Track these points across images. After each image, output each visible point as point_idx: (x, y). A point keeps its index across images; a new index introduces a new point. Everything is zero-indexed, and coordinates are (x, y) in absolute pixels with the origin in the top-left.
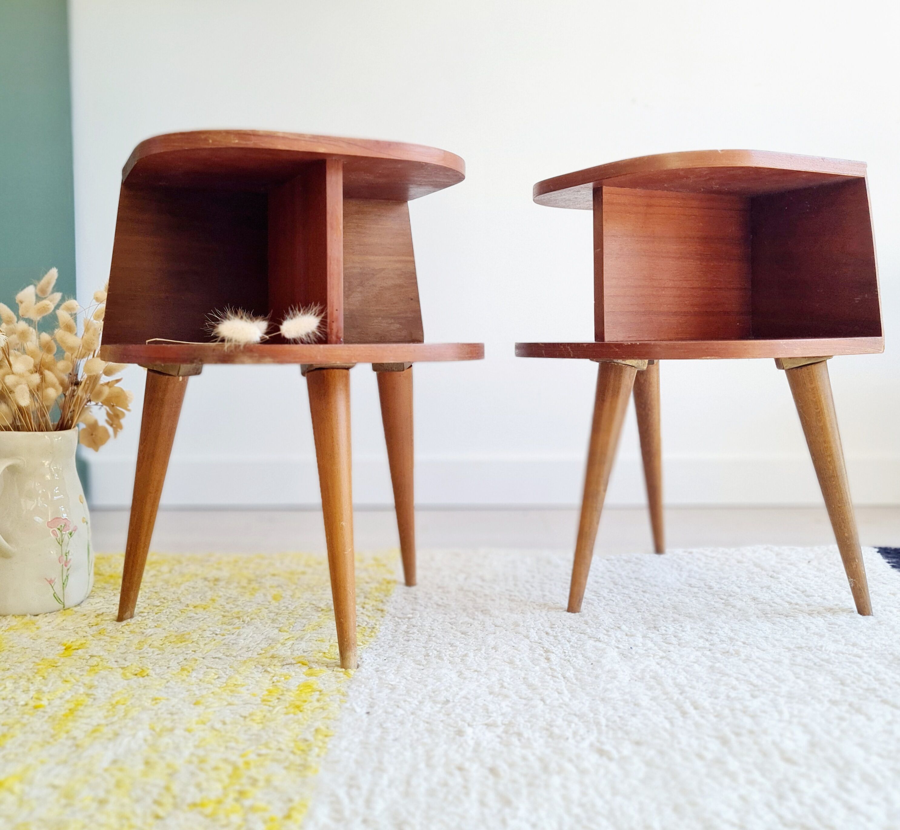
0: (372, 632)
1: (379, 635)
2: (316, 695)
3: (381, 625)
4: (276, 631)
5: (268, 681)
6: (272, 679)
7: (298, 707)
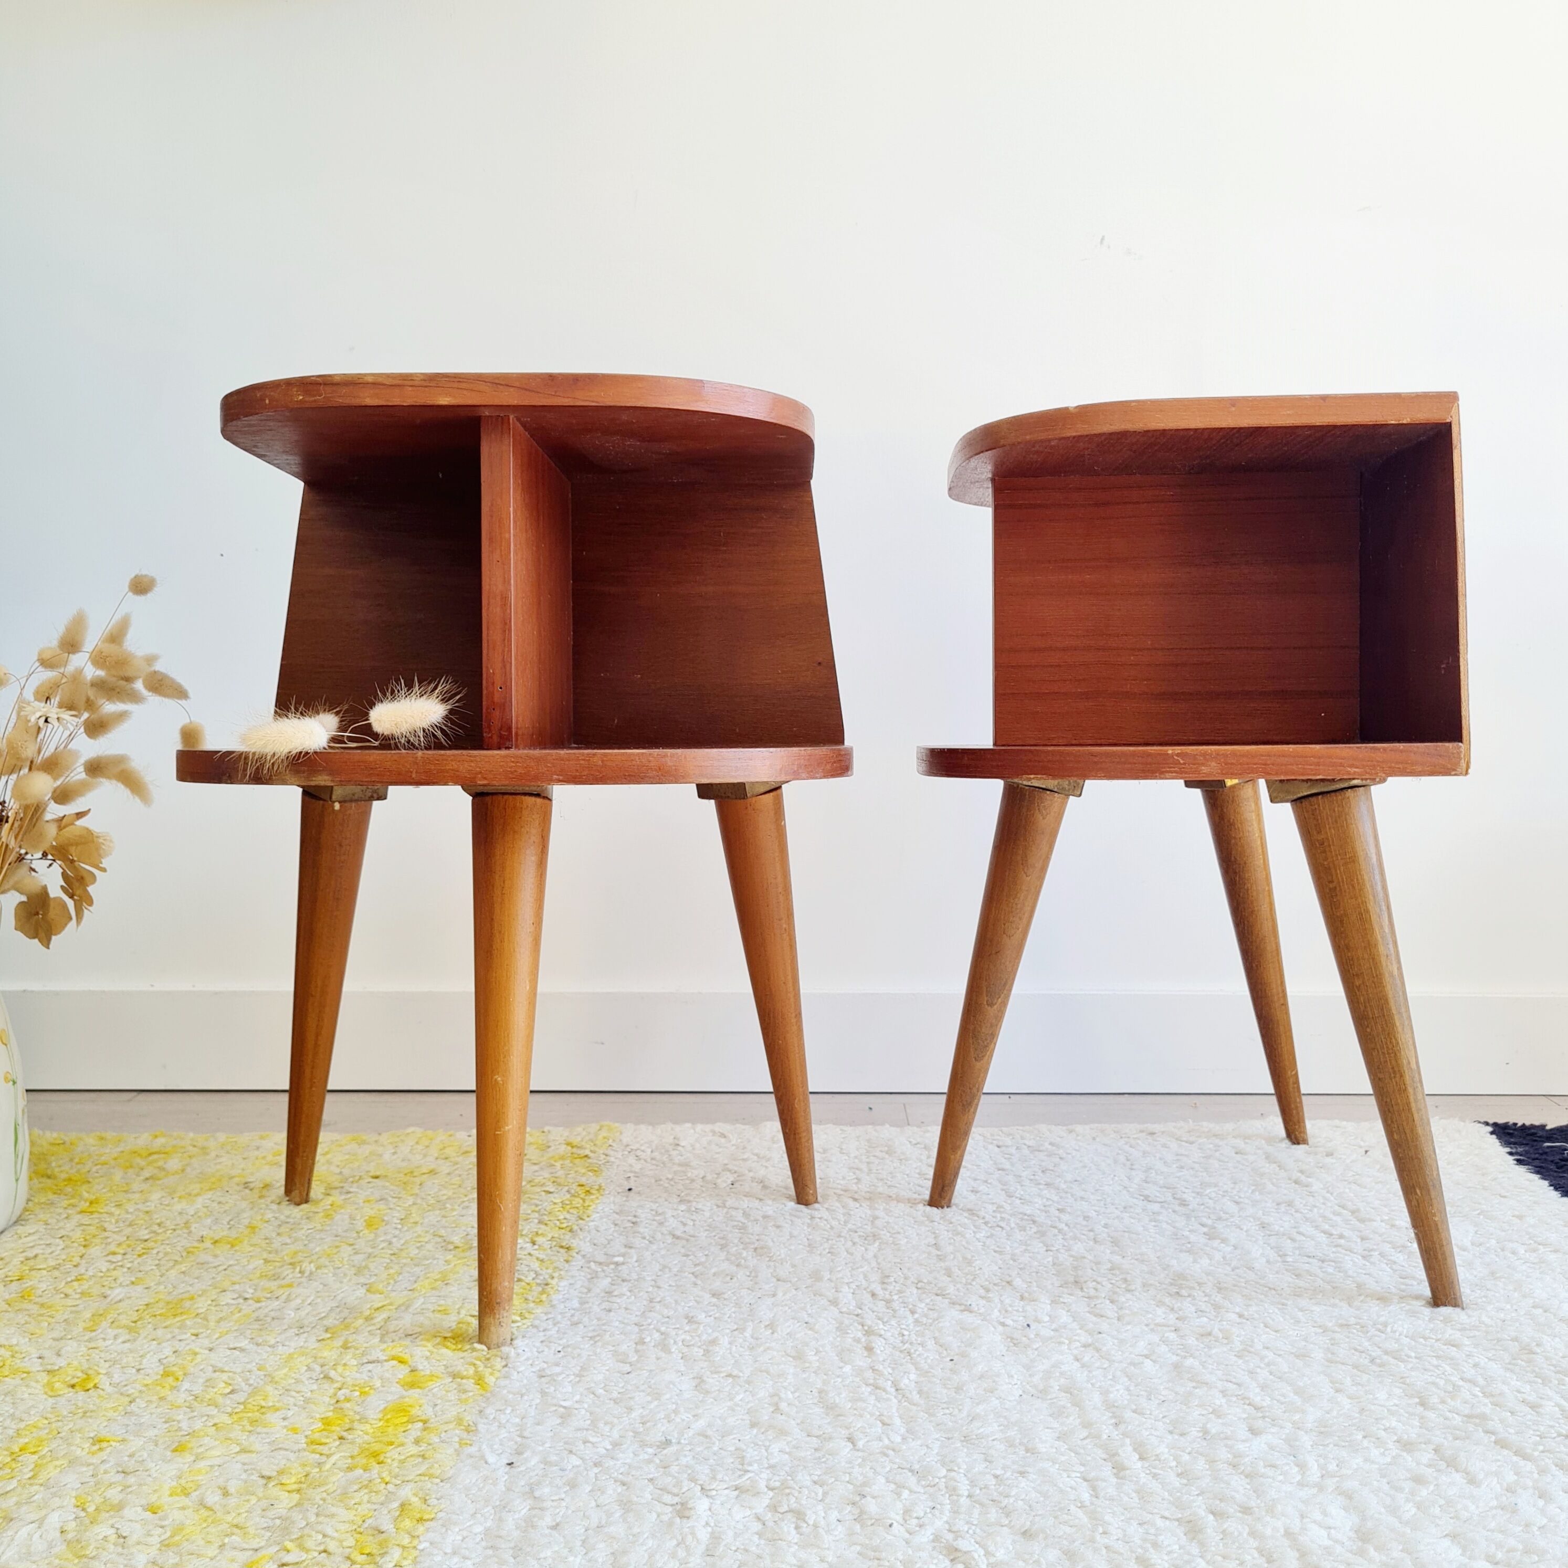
0: (543, 1292)
1: (556, 1298)
2: (416, 1429)
3: (561, 1278)
4: (361, 1292)
5: (327, 1399)
6: (335, 1394)
7: (375, 1455)
